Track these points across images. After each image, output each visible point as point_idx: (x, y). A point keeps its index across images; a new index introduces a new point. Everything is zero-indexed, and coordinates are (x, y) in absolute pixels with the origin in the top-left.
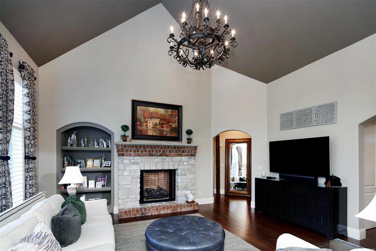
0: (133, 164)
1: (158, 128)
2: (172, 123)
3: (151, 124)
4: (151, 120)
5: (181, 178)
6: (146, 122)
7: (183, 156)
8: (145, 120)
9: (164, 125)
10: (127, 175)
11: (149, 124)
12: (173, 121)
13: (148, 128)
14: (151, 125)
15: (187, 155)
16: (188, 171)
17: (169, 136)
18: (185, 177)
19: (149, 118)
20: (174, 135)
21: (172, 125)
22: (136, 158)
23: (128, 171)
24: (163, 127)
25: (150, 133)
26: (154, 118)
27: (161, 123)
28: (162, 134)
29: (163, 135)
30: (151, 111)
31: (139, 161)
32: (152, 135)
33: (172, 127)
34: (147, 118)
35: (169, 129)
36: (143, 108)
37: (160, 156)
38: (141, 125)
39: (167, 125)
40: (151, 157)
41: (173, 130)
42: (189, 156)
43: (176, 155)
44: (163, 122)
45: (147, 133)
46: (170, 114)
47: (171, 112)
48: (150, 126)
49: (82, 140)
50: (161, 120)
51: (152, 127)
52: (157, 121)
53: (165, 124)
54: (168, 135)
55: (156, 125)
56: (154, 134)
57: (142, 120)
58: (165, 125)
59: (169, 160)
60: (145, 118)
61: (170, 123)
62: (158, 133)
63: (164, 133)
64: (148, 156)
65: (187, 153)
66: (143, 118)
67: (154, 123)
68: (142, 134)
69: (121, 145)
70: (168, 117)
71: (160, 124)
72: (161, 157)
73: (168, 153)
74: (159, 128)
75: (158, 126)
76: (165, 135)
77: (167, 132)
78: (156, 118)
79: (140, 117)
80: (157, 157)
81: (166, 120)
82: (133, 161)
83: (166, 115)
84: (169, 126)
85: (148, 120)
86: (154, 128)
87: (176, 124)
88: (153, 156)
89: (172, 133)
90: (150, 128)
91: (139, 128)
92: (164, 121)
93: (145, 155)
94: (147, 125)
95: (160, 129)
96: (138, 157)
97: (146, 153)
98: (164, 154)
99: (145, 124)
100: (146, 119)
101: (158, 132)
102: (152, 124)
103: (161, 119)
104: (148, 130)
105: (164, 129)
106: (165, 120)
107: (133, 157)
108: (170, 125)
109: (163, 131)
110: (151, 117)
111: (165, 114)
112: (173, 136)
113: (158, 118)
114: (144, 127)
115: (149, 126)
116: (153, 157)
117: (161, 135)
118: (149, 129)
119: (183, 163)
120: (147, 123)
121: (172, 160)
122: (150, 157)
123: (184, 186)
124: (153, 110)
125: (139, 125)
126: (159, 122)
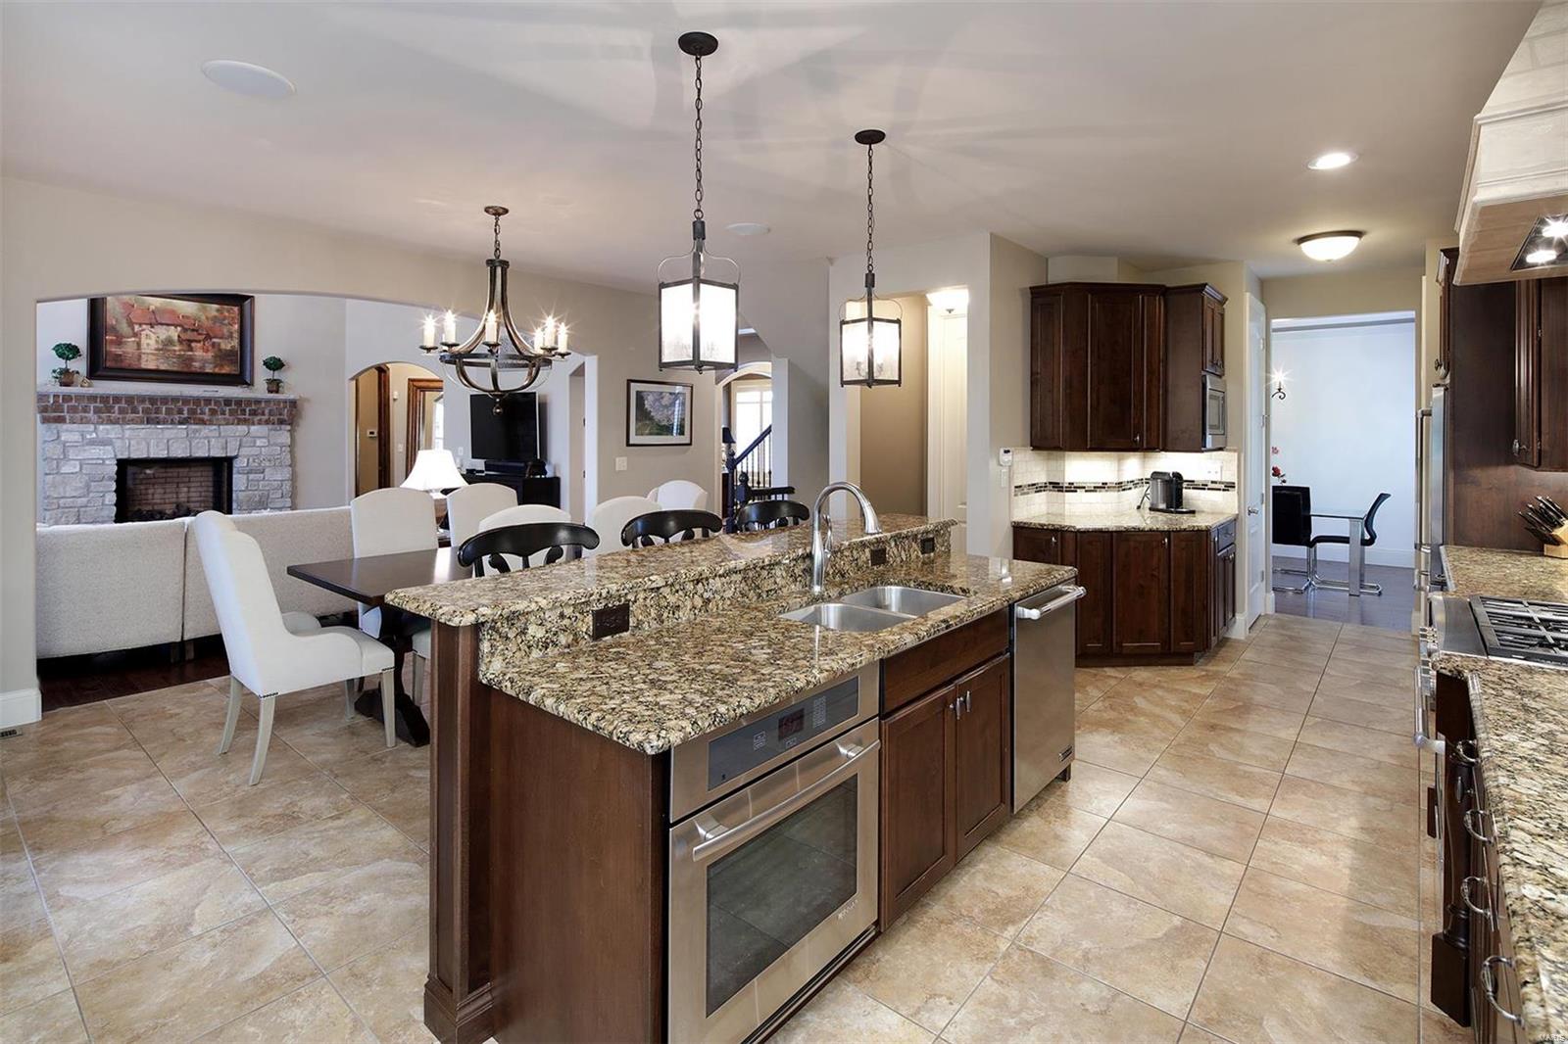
0: (93, 443)
1: (175, 351)
2: (221, 338)
3: (153, 339)
4: (152, 330)
5: (248, 479)
6: (136, 335)
7: (253, 424)
8: (133, 329)
9: (193, 345)
10: (71, 474)
11: (144, 341)
12: (223, 334)
13: (143, 351)
14: (152, 342)
15: (267, 422)
16: (269, 461)
17: (211, 371)
18: (262, 475)
19: (145, 324)
20: (226, 370)
21: (219, 344)
22: (101, 427)
23: (76, 462)
24: (191, 349)
25: (149, 363)
26: (162, 324)
27: (183, 336)
28: (189, 366)
29: (193, 369)
30: (152, 308)
31: (113, 436)
32: (155, 368)
33: (220, 350)
34: (140, 325)
35: (210, 355)
36: (125, 298)
37: (180, 423)
38: (119, 343)
39: (204, 344)
40: (153, 426)
41: (223, 356)
42: (273, 424)
43: (231, 422)
44: (190, 335)
45: (141, 364)
46: (215, 317)
47: (218, 310)
48: (148, 344)
50: (185, 330)
51: (156, 350)
52: (174, 333)
53: (199, 341)
54: (207, 371)
55: (169, 342)
56: (164, 367)
57: (124, 328)
58: (199, 345)
59: (210, 434)
60: (131, 324)
61: (214, 340)
62: (174, 363)
63: (194, 364)
64: (142, 423)
65: (266, 417)
66: (124, 325)
67: (163, 337)
68: (125, 365)
69: (54, 396)
70: (207, 324)
71: (180, 340)
72: (184, 427)
73: (206, 417)
74: (180, 351)
75: (174, 346)
76: (199, 371)
77: (204, 361)
78: (168, 325)
79: (117, 321)
80: (170, 426)
81: (200, 332)
82: (94, 435)
83: (200, 319)
84: (210, 348)
85: (143, 330)
86: (162, 350)
87: (235, 343)
88: (158, 423)
89: (222, 366)
90: (148, 351)
91: (113, 350)
92: (195, 333)
93: (133, 420)
94: (139, 344)
95: (183, 353)
96: (108, 427)
97: (134, 415)
98: (195, 419)
99: (133, 339)
100: (137, 328)
101: (175, 360)
102: (157, 342)
103: (186, 327)
104: (143, 356)
105: (196, 353)
106: (197, 331)
107: (92, 427)
108: (214, 343)
109: (191, 359)
110: (154, 321)
111: (197, 315)
112: (223, 372)
113: (176, 326)
114: (129, 347)
115: (144, 346)
116: (159, 426)
117: (186, 370)
118: (144, 353)
119: (255, 442)
120: (140, 339)
121: (220, 434)
122: (149, 426)
123: (257, 499)
124: (158, 305)
125: (112, 341)
126: (179, 336)
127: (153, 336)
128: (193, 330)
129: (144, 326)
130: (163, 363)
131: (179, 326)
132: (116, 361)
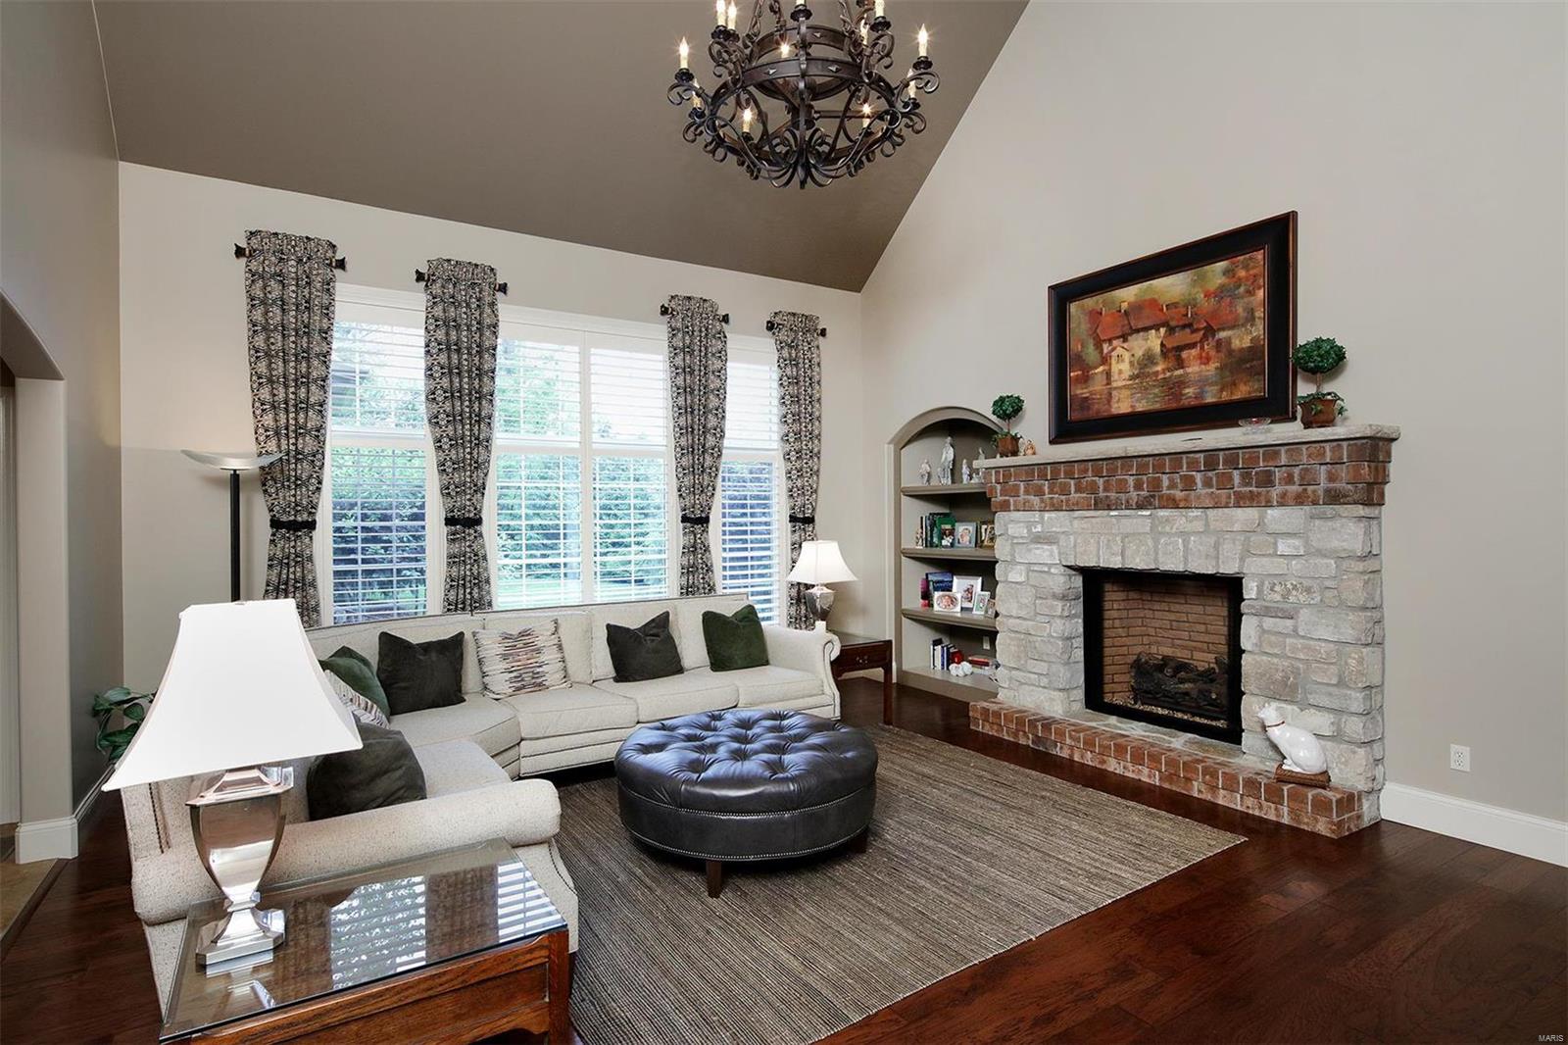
0: (1038, 539)
1: (1156, 373)
2: (1232, 328)
3: (1127, 360)
4: (1125, 345)
5: (1260, 626)
6: (1105, 360)
7: (1269, 504)
8: (1102, 350)
9: (1184, 354)
10: (1017, 583)
11: (1115, 367)
12: (1236, 319)
13: (1114, 385)
14: (1125, 367)
15: (1300, 500)
16: (1308, 590)
17: (1214, 400)
18: (1289, 623)
19: (1118, 338)
20: (1242, 392)
21: (1229, 341)
22: (1047, 515)
23: (1023, 567)
24: (1181, 364)
25: (1122, 406)
26: (1138, 331)
27: (1169, 343)
28: (1178, 396)
30: (1125, 306)
31: (1058, 530)
32: (1129, 410)
33: (1230, 352)
34: (1110, 341)
35: (1213, 366)
36: (1090, 302)
37: (1140, 507)
38: (1085, 379)
39: (1202, 348)
40: (1105, 513)
41: (1238, 364)
42: (1315, 503)
43: (1224, 501)
44: (1178, 338)
45: (1110, 406)
46: (1222, 288)
47: (1226, 272)
48: (1120, 372)
49: (965, 461)
50: (1171, 330)
51: (1132, 378)
52: (1154, 341)
53: (1192, 346)
54: (1210, 399)
55: (1149, 359)
56: (1141, 407)
57: (1091, 354)
58: (1194, 352)
59: (1189, 527)
60: (1098, 345)
61: (1222, 335)
62: (1156, 395)
63: (1187, 391)
64: (1090, 508)
65: (1295, 489)
66: (1091, 348)
67: (1139, 353)
68: (1092, 414)
70: (1206, 305)
71: (1165, 351)
72: (1148, 513)
73: (1178, 494)
74: (1164, 371)
75: (1156, 364)
77: (1203, 382)
78: (1146, 329)
79: (1082, 346)
80: (1128, 512)
81: (1196, 325)
82: (1039, 528)
83: (1195, 299)
84: (1213, 353)
85: (1114, 349)
86: (1137, 376)
87: (1259, 330)
88: (1109, 508)
89: (1234, 384)
90: (1120, 384)
91: (1079, 392)
92: (1188, 330)
93: (1077, 504)
94: (1108, 374)
95: (1168, 374)
96: (1053, 515)
97: (1079, 495)
98: (1161, 497)
99: (1101, 369)
100: (1106, 348)
101: (1156, 391)
102: (1131, 363)
103: (1173, 323)
104: (1114, 393)
105: (1189, 370)
106: (1190, 325)
107: (1037, 514)
108: (1219, 343)
110: (1127, 329)
111: (1190, 294)
112: (1237, 396)
113: (1157, 327)
114: (1097, 386)
115: (1115, 376)
116: (1113, 513)
117: (1174, 405)
118: (1115, 388)
119: (1275, 544)
120: (1110, 364)
121: (1207, 525)
122: (1099, 513)
123: (1279, 676)
124: (1132, 299)
125: (1078, 379)
126: (1162, 345)
127: (1127, 356)
128: (1184, 327)
129: (1115, 343)
130: (1139, 401)
131: (1163, 325)
132: (1082, 408)
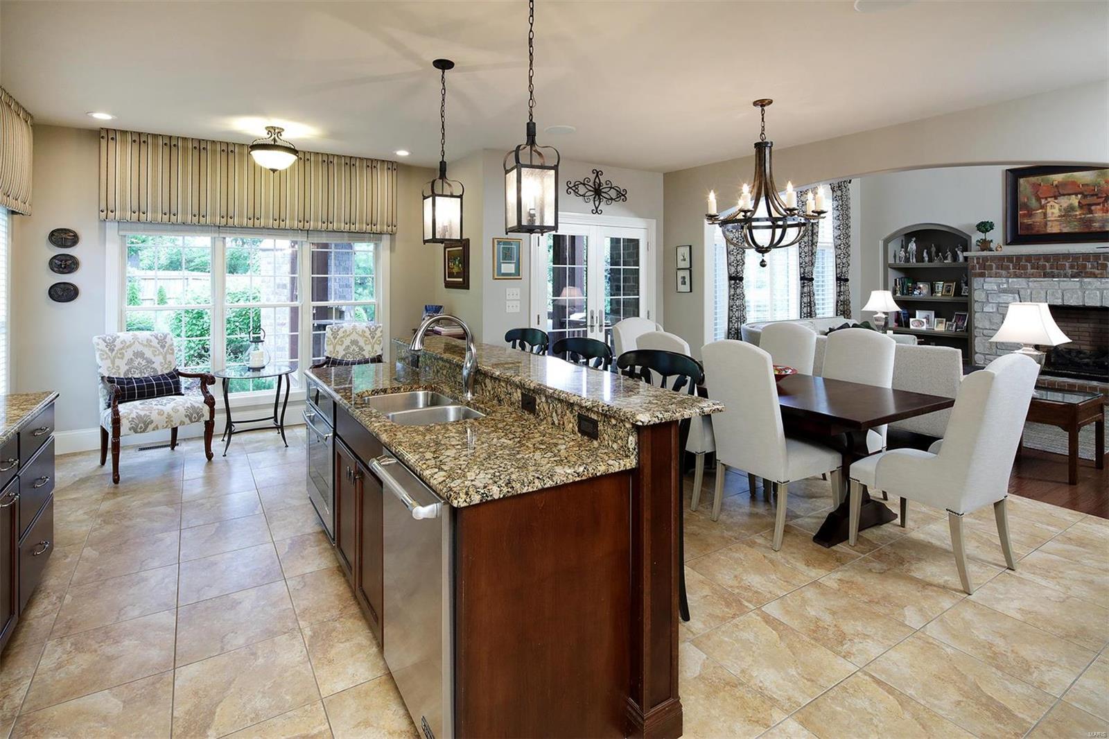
0: (1005, 291)
1: (1076, 215)
3: (1057, 208)
4: (1056, 201)
6: (1042, 207)
8: (1041, 203)
9: (1093, 208)
10: (991, 311)
11: (1049, 211)
13: (1049, 219)
14: (1056, 211)
19: (1050, 197)
22: (1010, 280)
23: (994, 305)
24: (1091, 212)
25: (1054, 229)
26: (1064, 195)
27: (1084, 202)
28: (1089, 227)
30: (1055, 183)
31: (1018, 287)
32: (1059, 231)
34: (1046, 198)
36: (1033, 179)
37: (1073, 276)
38: (1030, 215)
39: (1104, 206)
40: (1051, 279)
44: (1089, 200)
45: (1046, 230)
48: (1053, 213)
49: (925, 251)
50: (1085, 196)
51: (1059, 216)
52: (1075, 201)
53: (1099, 204)
55: (1071, 208)
56: (1065, 230)
57: (1033, 203)
58: (1098, 207)
59: (1102, 286)
60: (1039, 199)
62: (1076, 225)
64: (1040, 277)
66: (1034, 201)
67: (1065, 205)
68: (1034, 232)
69: (977, 259)
71: (1081, 205)
72: (1078, 280)
73: (1096, 271)
74: (1080, 215)
75: (1076, 211)
76: (1098, 230)
78: (1069, 195)
79: (1028, 199)
80: (1064, 278)
81: (1100, 195)
82: (1005, 286)
83: (1099, 183)
85: (1049, 202)
86: (1064, 216)
88: (1053, 277)
90: (1053, 219)
91: (1025, 221)
92: (1095, 197)
93: (1033, 275)
94: (1045, 214)
95: (1083, 216)
96: (1015, 280)
97: (1033, 270)
98: (1086, 273)
99: (1040, 211)
100: (1043, 202)
101: (1076, 223)
102: (1060, 210)
103: (1085, 193)
104: (1048, 223)
105: (1096, 215)
106: (1096, 195)
107: (1004, 279)
109: (1091, 221)
110: (1057, 194)
111: (1096, 181)
113: (1076, 194)
114: (1038, 218)
115: (1049, 214)
116: (1054, 279)
117: (1087, 230)
118: (1049, 221)
120: (1046, 209)
122: (1046, 279)
124: (1060, 180)
125: (1024, 215)
126: (1079, 202)
127: (1057, 206)
128: (1092, 195)
129: (1049, 199)
130: (1064, 227)
131: (1080, 194)
132: (1028, 229)
